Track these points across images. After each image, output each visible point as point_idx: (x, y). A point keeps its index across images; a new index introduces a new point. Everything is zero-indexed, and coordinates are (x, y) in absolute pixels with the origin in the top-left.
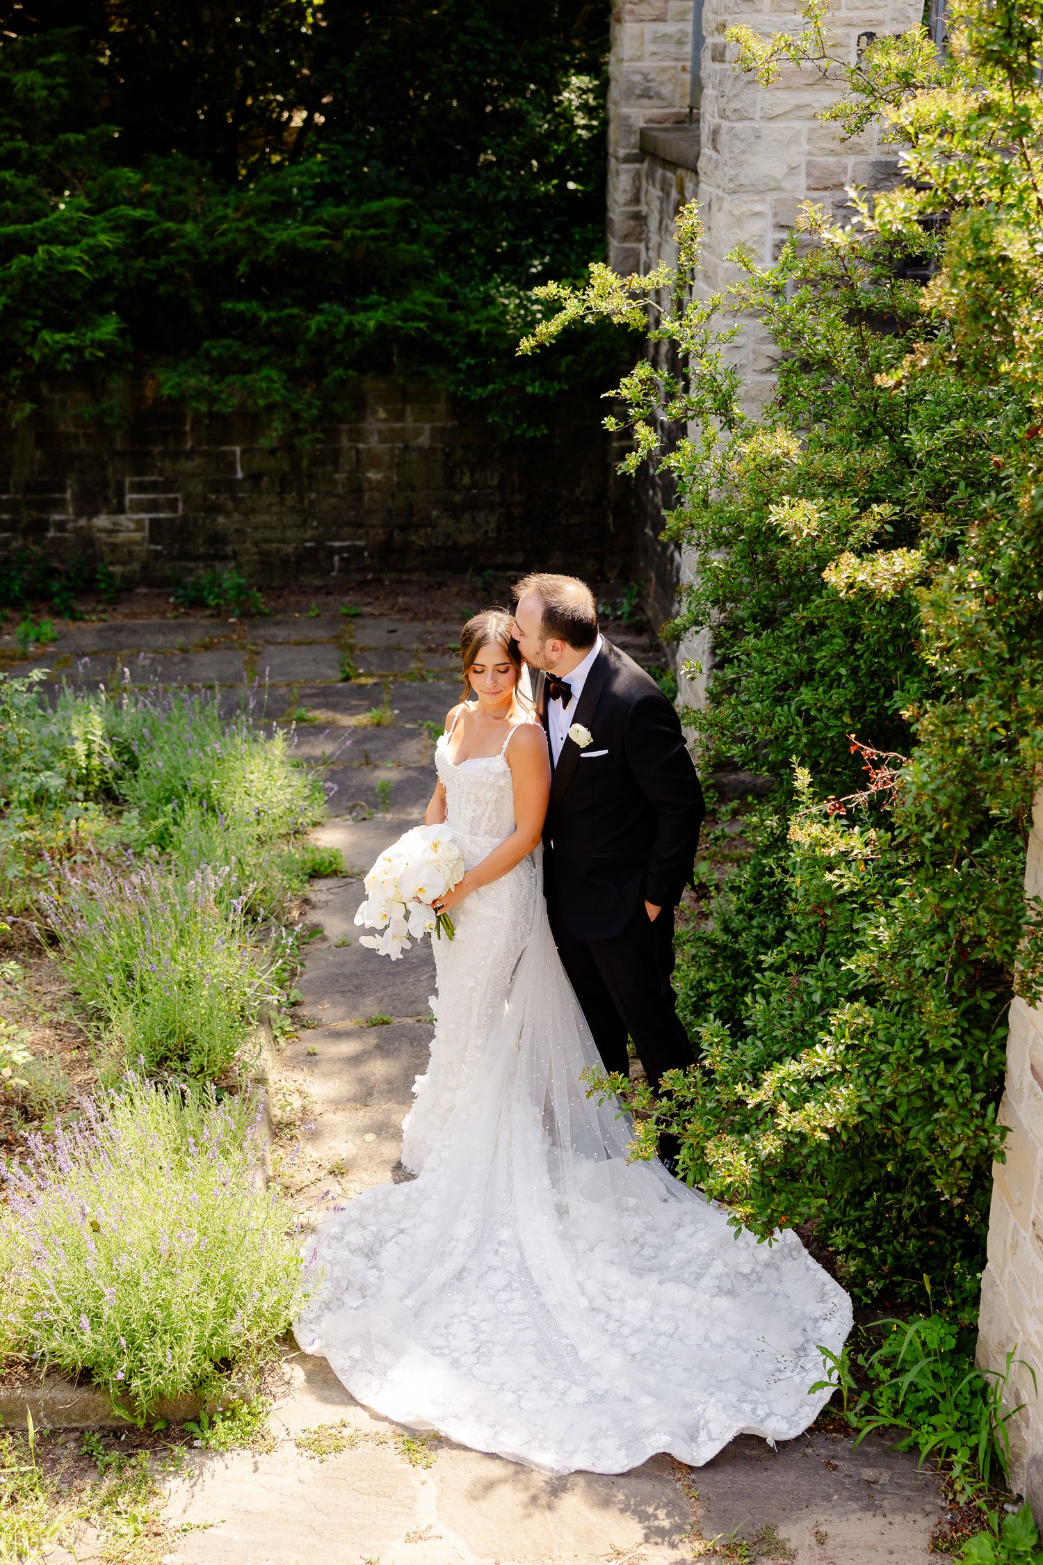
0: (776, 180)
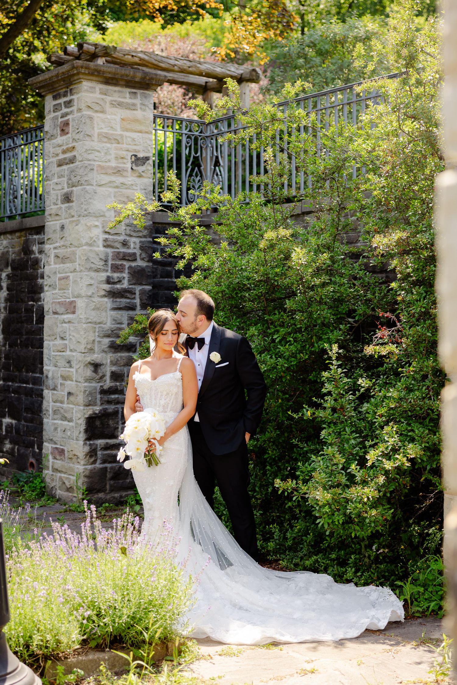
0: (103, 212)
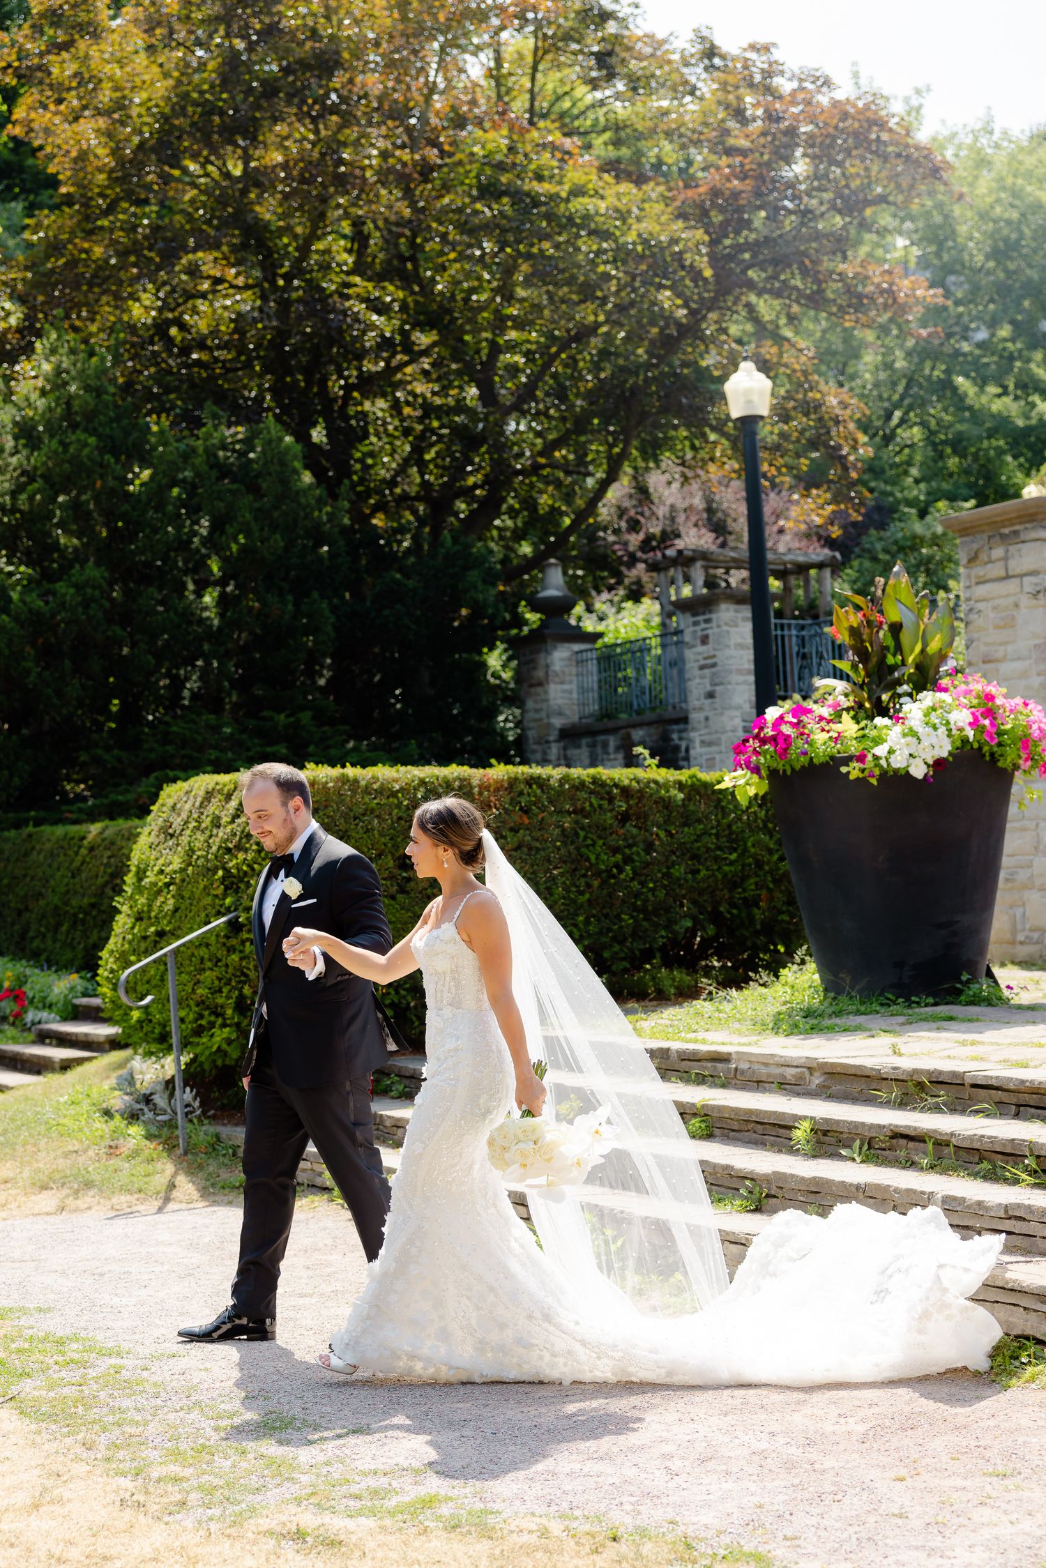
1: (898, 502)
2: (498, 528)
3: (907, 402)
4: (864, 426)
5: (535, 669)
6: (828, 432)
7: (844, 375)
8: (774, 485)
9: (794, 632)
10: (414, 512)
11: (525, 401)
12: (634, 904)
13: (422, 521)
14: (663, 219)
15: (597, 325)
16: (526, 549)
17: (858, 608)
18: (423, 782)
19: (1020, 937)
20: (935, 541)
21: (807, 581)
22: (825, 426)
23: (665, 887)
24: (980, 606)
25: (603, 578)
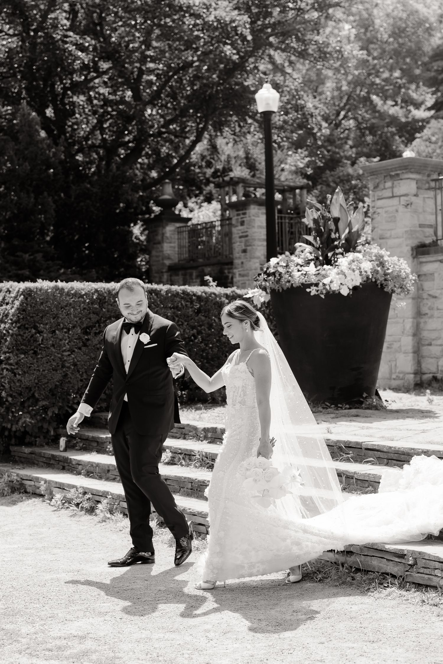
1: (342, 157)
2: (140, 163)
3: (347, 107)
4: (326, 118)
5: (157, 235)
6: (307, 121)
7: (316, 92)
8: (280, 147)
9: (287, 221)
10: (98, 154)
11: (155, 100)
12: (202, 355)
13: (101, 159)
14: (228, 9)
15: (193, 62)
16: (154, 174)
17: (318, 210)
18: (96, 291)
19: (394, 376)
20: (359, 177)
21: (295, 195)
22: (306, 118)
23: (218, 347)
24: (379, 211)
25: (193, 190)
